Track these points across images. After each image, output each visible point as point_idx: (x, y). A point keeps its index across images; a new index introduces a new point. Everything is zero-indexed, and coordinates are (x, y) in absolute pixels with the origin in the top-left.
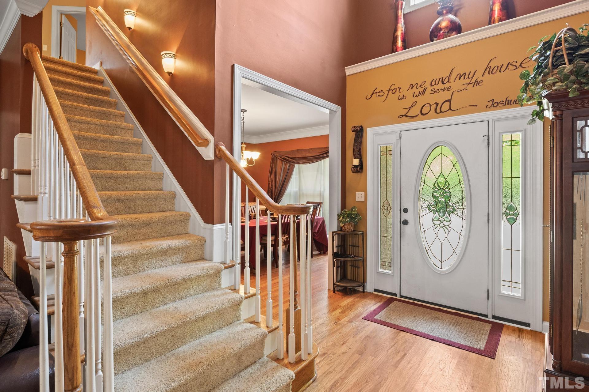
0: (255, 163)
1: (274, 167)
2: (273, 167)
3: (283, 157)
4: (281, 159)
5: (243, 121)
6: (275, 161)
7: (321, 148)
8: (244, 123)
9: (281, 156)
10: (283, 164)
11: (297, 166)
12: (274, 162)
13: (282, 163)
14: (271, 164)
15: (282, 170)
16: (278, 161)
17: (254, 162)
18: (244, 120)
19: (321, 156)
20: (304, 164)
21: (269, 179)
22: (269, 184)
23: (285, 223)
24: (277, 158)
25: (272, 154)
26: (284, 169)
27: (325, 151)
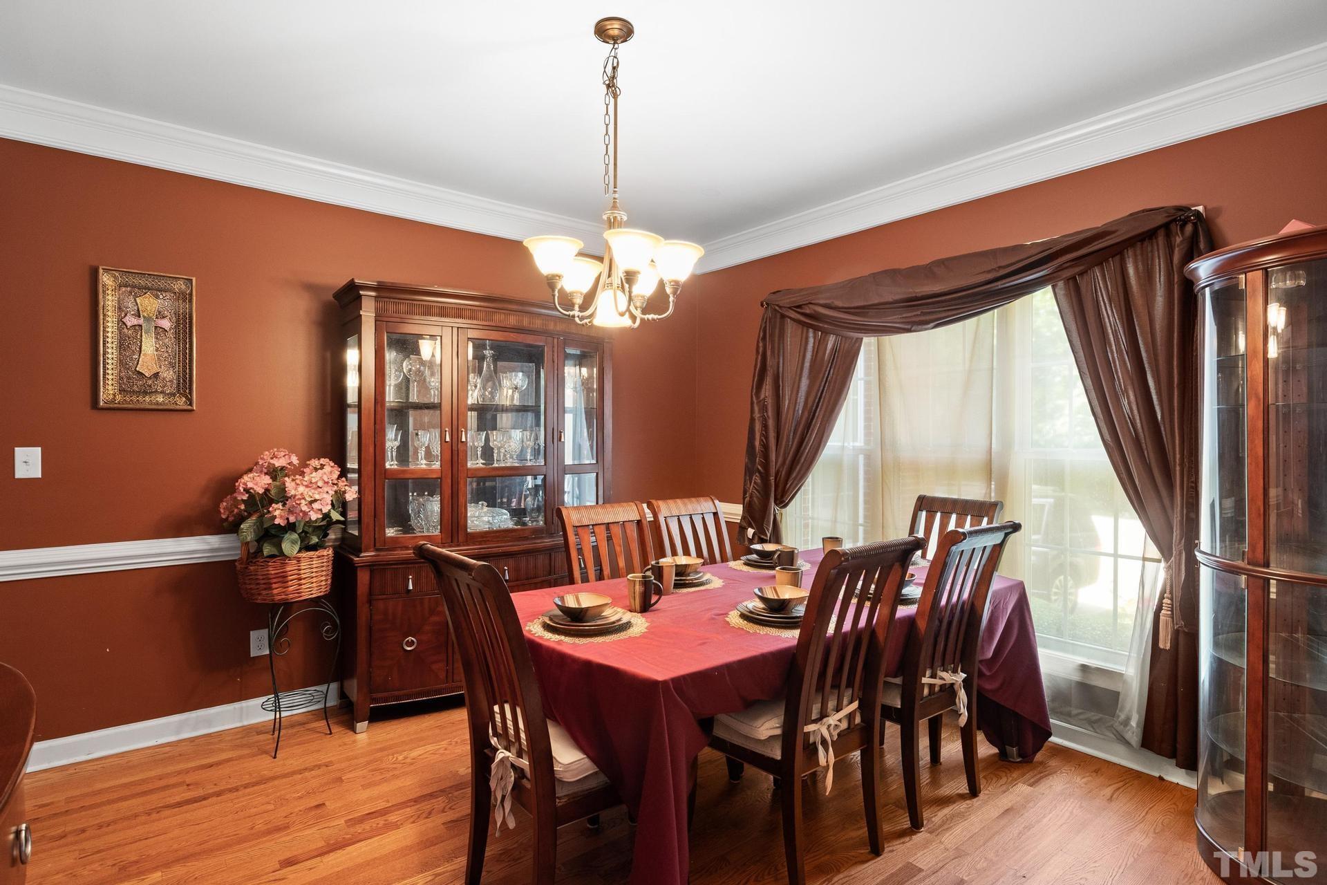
0: (676, 304)
1: (773, 352)
2: (769, 353)
3: (808, 311)
4: (802, 318)
5: (611, 86)
6: (777, 331)
7: (993, 253)
8: (615, 96)
9: (799, 307)
10: (811, 340)
11: (869, 343)
12: (772, 335)
13: (807, 338)
14: (761, 344)
15: (807, 364)
16: (790, 327)
17: (671, 299)
18: (620, 82)
19: (1000, 285)
20: (909, 331)
21: (752, 403)
22: (752, 420)
23: (846, 634)
24: (783, 316)
25: (762, 305)
26: (813, 361)
27: (1017, 262)
